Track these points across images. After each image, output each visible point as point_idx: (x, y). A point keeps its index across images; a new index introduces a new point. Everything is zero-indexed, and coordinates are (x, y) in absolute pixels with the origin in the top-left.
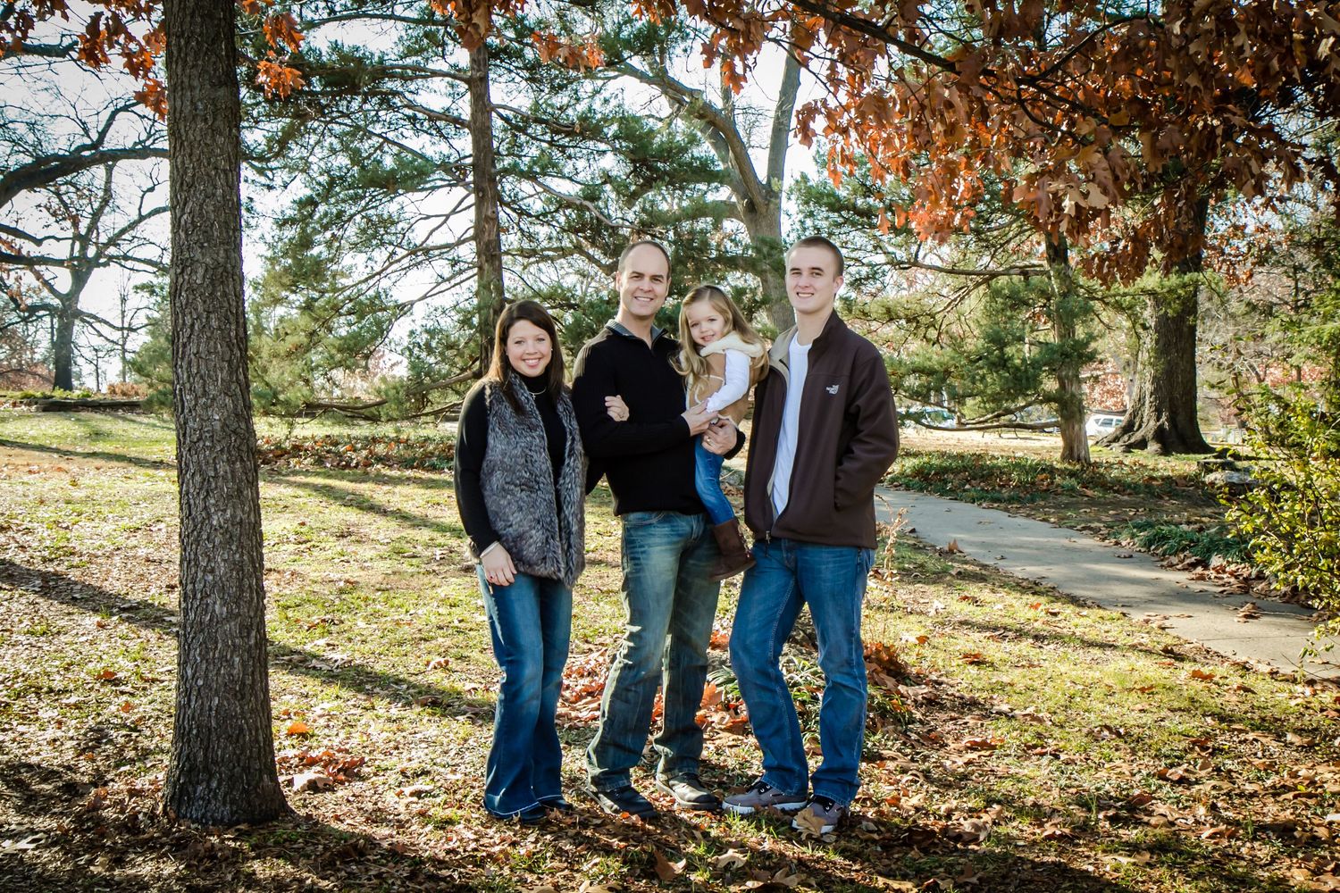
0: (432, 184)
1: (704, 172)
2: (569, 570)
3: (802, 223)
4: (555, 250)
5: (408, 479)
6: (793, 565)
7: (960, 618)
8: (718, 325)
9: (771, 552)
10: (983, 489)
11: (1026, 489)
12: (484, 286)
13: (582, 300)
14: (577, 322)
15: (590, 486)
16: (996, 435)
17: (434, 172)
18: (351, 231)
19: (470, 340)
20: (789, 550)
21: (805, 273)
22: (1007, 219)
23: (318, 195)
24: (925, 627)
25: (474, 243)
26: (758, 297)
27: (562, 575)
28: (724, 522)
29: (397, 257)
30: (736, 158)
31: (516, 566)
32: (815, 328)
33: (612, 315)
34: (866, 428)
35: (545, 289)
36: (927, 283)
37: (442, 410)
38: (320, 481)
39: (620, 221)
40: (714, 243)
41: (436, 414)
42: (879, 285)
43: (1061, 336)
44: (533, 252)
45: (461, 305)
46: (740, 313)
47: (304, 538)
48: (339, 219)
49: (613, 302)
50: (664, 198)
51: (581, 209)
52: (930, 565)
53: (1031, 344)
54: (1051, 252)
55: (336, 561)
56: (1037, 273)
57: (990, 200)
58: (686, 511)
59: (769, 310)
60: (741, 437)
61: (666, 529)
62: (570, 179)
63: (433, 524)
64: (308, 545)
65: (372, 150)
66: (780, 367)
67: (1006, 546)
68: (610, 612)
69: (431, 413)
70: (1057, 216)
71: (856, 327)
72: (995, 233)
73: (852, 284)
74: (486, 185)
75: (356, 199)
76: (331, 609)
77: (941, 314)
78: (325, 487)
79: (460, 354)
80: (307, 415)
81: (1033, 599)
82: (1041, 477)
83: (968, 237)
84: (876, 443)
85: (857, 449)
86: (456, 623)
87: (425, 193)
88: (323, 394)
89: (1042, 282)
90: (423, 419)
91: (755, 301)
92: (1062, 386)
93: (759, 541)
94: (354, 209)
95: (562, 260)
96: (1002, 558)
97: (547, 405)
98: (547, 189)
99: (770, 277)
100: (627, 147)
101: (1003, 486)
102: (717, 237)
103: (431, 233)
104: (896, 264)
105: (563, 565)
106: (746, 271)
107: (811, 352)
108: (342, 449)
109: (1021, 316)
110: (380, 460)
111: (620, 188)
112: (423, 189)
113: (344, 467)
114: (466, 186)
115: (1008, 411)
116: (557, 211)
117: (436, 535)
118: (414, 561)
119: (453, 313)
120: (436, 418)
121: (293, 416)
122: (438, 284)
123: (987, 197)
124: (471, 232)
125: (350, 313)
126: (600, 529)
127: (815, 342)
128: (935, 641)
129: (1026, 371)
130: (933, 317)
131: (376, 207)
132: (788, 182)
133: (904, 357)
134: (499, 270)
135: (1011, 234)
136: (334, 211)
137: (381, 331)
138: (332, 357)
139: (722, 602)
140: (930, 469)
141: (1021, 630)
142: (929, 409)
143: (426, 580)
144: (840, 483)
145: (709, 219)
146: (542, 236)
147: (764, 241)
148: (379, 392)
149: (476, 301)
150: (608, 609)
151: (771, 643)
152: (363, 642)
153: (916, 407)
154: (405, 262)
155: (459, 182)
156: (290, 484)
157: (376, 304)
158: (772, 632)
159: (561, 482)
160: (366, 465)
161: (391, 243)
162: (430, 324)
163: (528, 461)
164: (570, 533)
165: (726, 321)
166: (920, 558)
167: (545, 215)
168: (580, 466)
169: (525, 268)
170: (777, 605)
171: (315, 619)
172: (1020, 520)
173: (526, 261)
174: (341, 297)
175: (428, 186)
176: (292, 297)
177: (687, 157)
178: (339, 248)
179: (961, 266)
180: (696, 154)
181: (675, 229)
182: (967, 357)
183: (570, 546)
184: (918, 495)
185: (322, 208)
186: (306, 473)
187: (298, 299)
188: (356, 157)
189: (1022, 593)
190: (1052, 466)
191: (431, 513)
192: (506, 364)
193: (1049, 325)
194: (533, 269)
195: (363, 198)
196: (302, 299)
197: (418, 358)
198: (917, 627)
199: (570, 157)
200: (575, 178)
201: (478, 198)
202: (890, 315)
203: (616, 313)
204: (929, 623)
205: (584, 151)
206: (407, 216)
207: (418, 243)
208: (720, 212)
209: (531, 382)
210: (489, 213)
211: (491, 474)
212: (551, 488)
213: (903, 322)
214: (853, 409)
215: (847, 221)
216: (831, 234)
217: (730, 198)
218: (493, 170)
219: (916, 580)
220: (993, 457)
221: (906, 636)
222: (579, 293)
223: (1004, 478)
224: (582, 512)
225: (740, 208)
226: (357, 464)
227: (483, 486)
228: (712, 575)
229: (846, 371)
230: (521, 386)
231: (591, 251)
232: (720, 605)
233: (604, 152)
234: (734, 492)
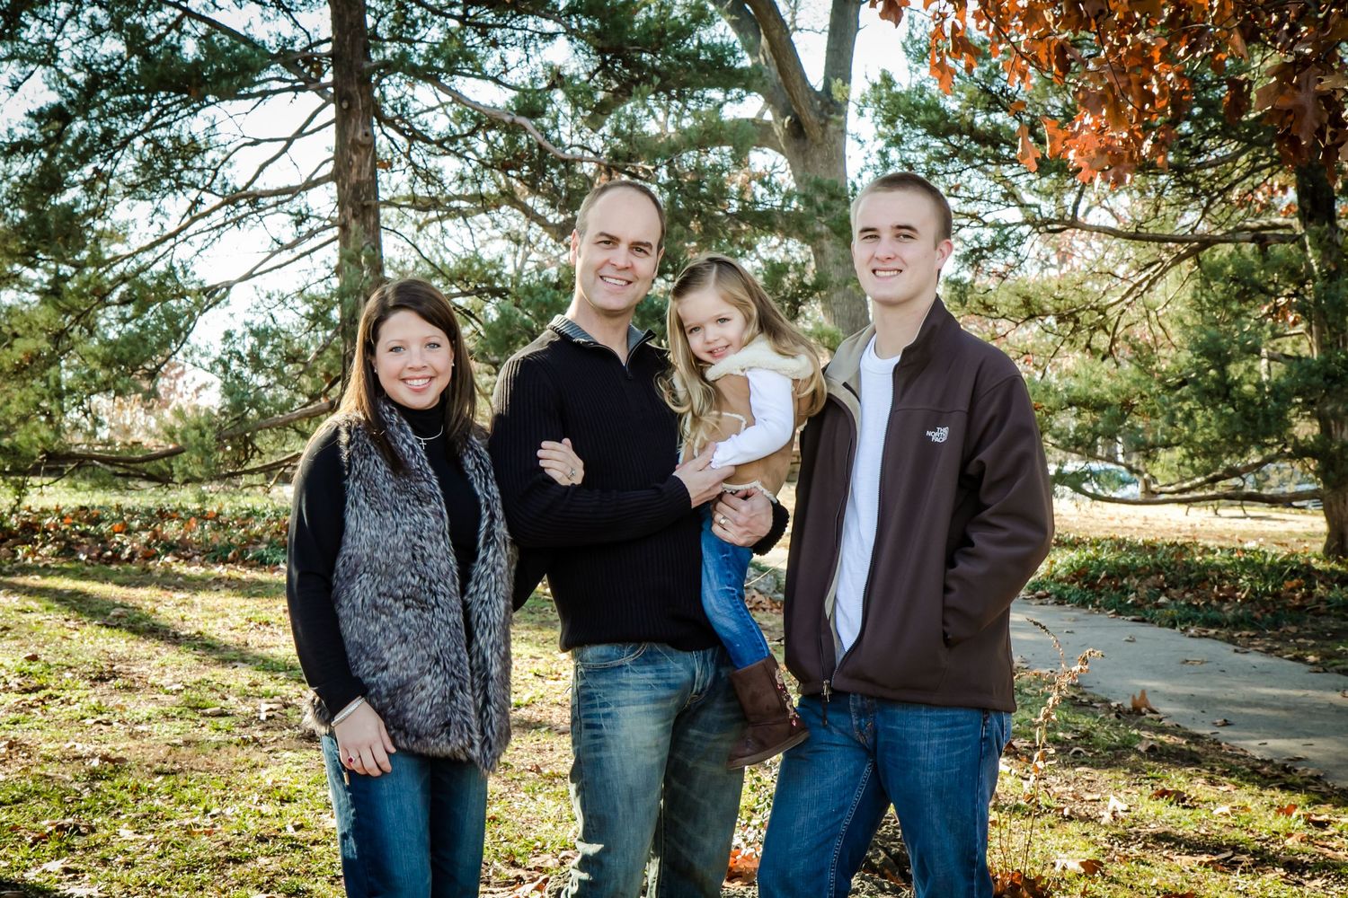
0: (264, 86)
1: (717, 70)
2: (486, 741)
3: (884, 155)
4: (470, 199)
5: (218, 580)
6: (870, 740)
7: (1154, 828)
8: (734, 329)
9: (832, 716)
10: (1189, 604)
11: (1264, 604)
12: (349, 259)
13: (516, 283)
14: (506, 318)
15: (519, 596)
16: (1210, 512)
17: (267, 67)
18: (126, 164)
19: (325, 347)
20: (862, 713)
21: (886, 236)
22: (1231, 147)
23: (71, 103)
24: (1094, 843)
25: (333, 186)
26: (809, 279)
27: (476, 753)
28: (753, 665)
29: (202, 209)
30: (773, 47)
31: (393, 739)
32: (906, 329)
33: (561, 309)
34: (994, 501)
35: (450, 261)
36: (1089, 255)
37: (278, 465)
38: (66, 584)
39: (578, 151)
40: (734, 188)
41: (268, 470)
42: (1011, 259)
43: (1323, 346)
44: (433, 203)
45: (313, 290)
46: (776, 306)
47: (35, 682)
48: (108, 143)
49: (564, 286)
50: (651, 112)
51: (513, 130)
52: (1101, 735)
53: (1271, 358)
54: (1306, 202)
55: (89, 722)
56: (1282, 240)
57: (1201, 116)
58: (682, 644)
59: (824, 300)
60: (779, 513)
61: (647, 676)
62: (496, 81)
63: (257, 658)
64: (42, 694)
65: (162, 30)
66: (844, 396)
67: (1232, 702)
68: (553, 812)
69: (260, 470)
70: (1333, 136)
71: (974, 327)
72: (1209, 172)
73: (966, 258)
74: (354, 89)
75: (135, 109)
76: (75, 807)
77: (1118, 308)
78: (75, 593)
79: (309, 370)
80: (49, 472)
81: (1281, 797)
82: (1288, 584)
83: (1163, 178)
84: (1015, 528)
85: (979, 538)
86: (290, 831)
87: (251, 102)
88: (78, 438)
89: (1290, 253)
90: (245, 479)
91: (803, 285)
92: (1326, 429)
93: (810, 697)
94: (131, 128)
95: (482, 216)
96: (1226, 724)
97: (446, 458)
98: (458, 98)
99: (827, 245)
100: (591, 27)
101: (1224, 599)
102: (740, 177)
103: (262, 168)
104: (1040, 224)
105: (477, 736)
106: (788, 235)
107: (898, 371)
108: (104, 528)
109: (1253, 313)
110: (170, 548)
111: (579, 95)
112: (248, 96)
113: (110, 561)
114: (321, 90)
115: (1232, 472)
116: (473, 133)
117: (261, 676)
118: (223, 722)
119: (298, 302)
120: (268, 478)
121: (26, 473)
122: (273, 253)
123: (1197, 111)
124: (328, 169)
125: (124, 302)
126: (541, 667)
127: (907, 352)
128: (1113, 869)
129: (1263, 403)
130: (1102, 312)
131: (168, 125)
132: (859, 85)
133: (1052, 377)
134: (374, 231)
135: (1237, 174)
136: (98, 130)
137: (177, 331)
138: (92, 374)
139: (747, 798)
140: (1099, 570)
141: (1262, 851)
142: (1096, 466)
143: (241, 756)
144: (951, 597)
145: (726, 149)
146: (448, 176)
147: (819, 186)
148: (171, 433)
149: (336, 283)
150: (551, 807)
151: (831, 876)
152: (129, 865)
153: (1074, 464)
154: (218, 217)
155: (310, 83)
156: (15, 589)
157: (168, 285)
158: (833, 857)
159: (472, 589)
160: (147, 558)
161: (193, 185)
162: (259, 321)
163: (417, 557)
164: (486, 679)
165: (748, 320)
166: (1084, 722)
167: (453, 139)
168: (504, 562)
169: (420, 228)
170: (842, 809)
171: (46, 825)
172: (1255, 659)
173: (422, 217)
174: (110, 276)
175: (256, 89)
176: (28, 273)
177: (692, 44)
178: (105, 192)
179: (1152, 227)
180: (706, 39)
181: (670, 164)
182: (1162, 380)
183: (487, 701)
184: (1078, 613)
185: (78, 126)
186: (45, 571)
187: (38, 276)
188: (136, 38)
189: (1263, 787)
190: (1308, 566)
191: (254, 639)
192: (374, 387)
193: (1301, 328)
194: (434, 229)
195: (148, 108)
196: (46, 278)
197: (238, 377)
198: (1081, 843)
199: (495, 44)
200: (504, 79)
201: (339, 110)
202: (1030, 309)
203: (568, 304)
204: (1101, 837)
205: (519, 34)
206: (221, 139)
207: (240, 187)
208: (744, 137)
209: (419, 420)
210: (359, 136)
211: (350, 579)
212: (456, 602)
213: (1051, 320)
214: (972, 469)
215: (957, 151)
216: (931, 173)
217: (761, 114)
218: (366, 65)
219: (1077, 760)
220: (1206, 549)
221: (1062, 860)
222: (509, 270)
223: (1227, 585)
224: (507, 642)
225: (778, 130)
226: (132, 555)
227: (337, 599)
228: (732, 758)
229: (962, 404)
230: (400, 426)
231: (530, 202)
232: (743, 803)
233: (552, 36)
234: (767, 604)
